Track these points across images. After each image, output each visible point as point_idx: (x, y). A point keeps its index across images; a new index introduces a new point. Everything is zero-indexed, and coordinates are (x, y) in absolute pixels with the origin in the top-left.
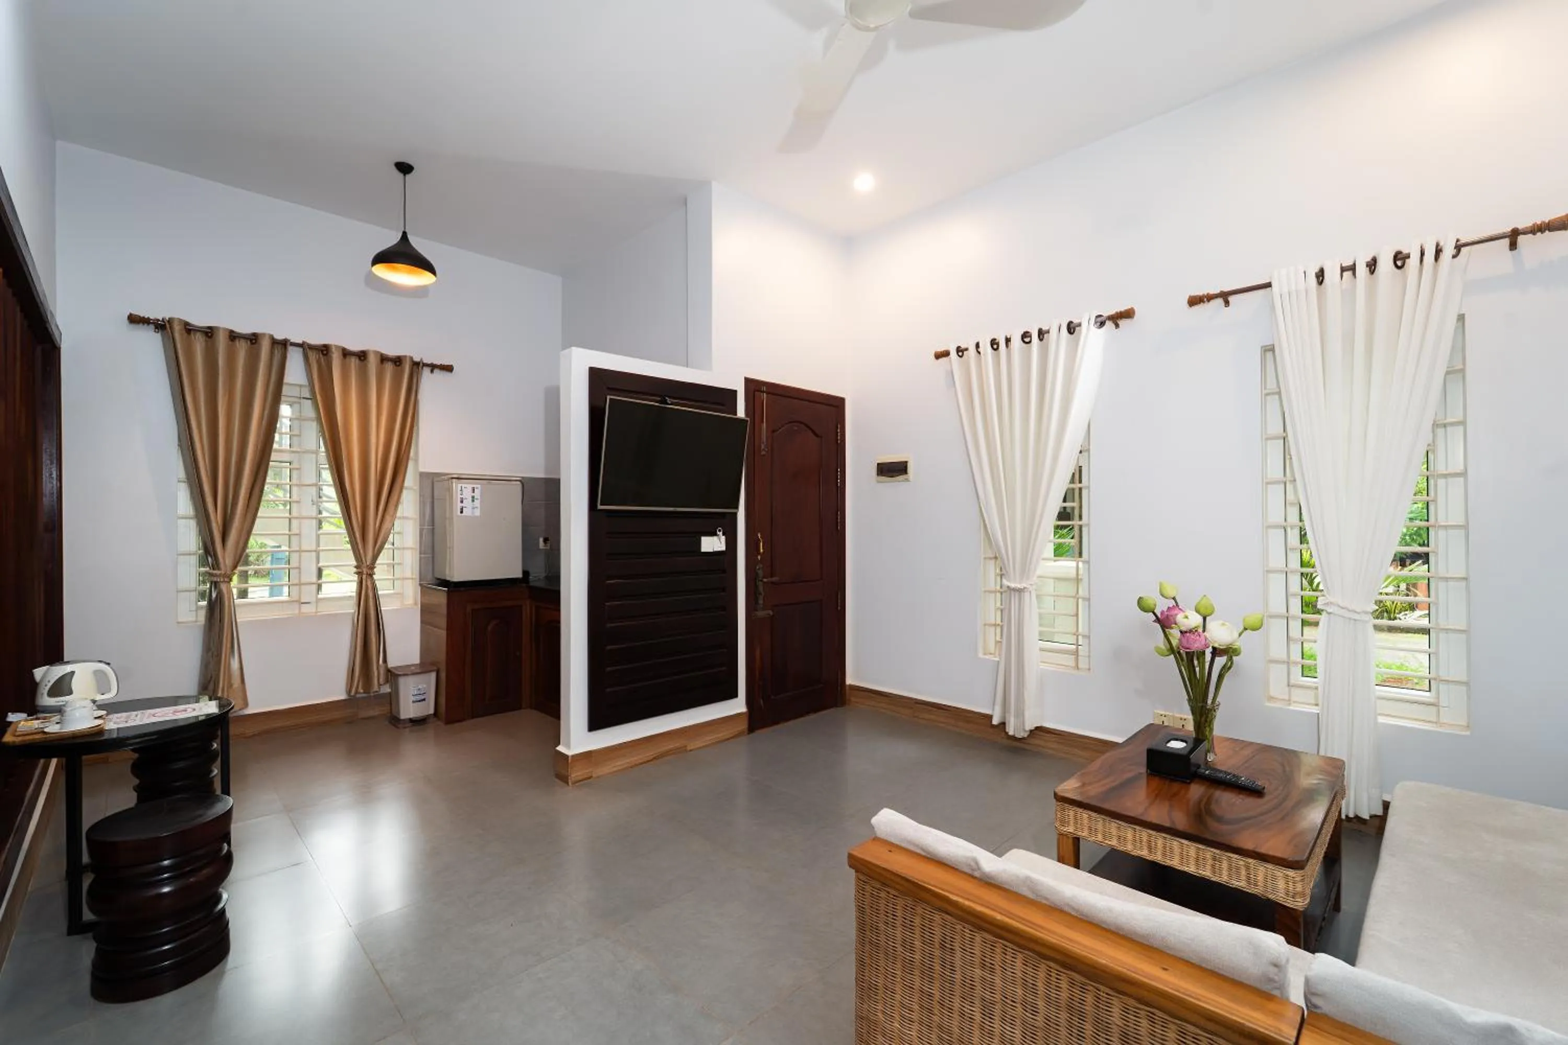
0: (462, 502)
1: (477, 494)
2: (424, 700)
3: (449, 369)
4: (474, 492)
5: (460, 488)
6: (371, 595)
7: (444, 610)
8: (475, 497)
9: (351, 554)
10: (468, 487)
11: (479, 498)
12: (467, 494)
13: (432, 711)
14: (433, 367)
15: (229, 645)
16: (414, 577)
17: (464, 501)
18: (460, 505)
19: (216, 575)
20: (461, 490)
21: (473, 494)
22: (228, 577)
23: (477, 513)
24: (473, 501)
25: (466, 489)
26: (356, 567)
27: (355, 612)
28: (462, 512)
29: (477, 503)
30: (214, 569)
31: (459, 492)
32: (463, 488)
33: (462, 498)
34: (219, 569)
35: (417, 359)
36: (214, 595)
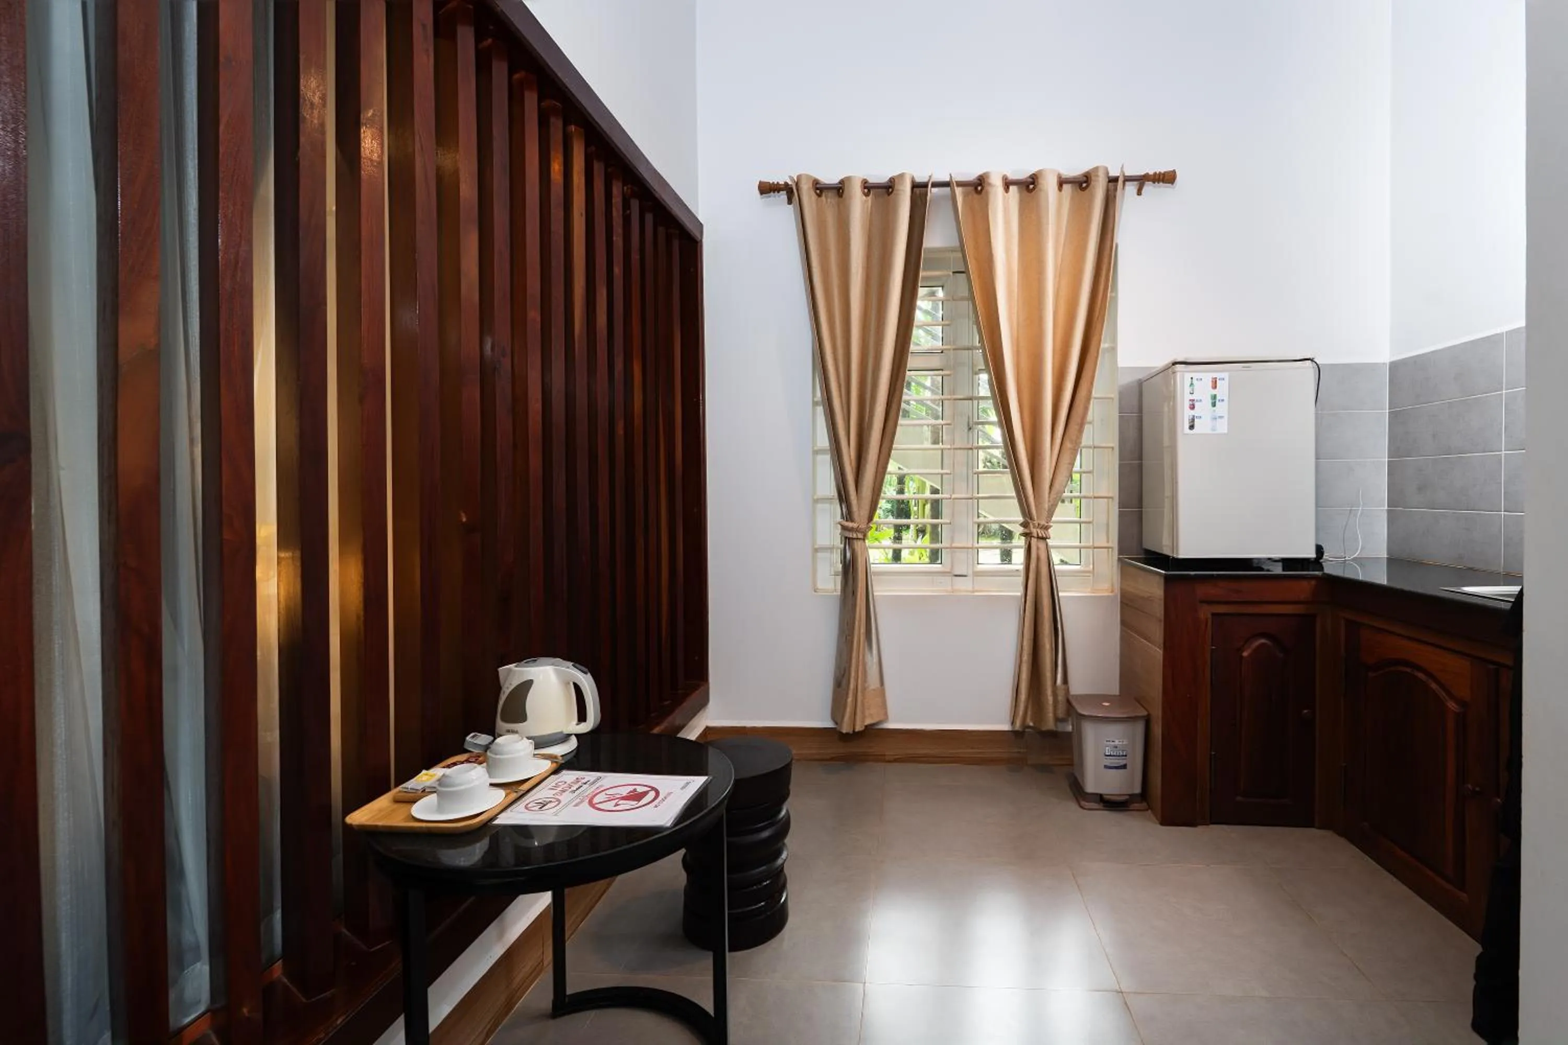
0: (1192, 407)
1: (1222, 390)
2: (1124, 767)
3: (1168, 178)
4: (1215, 387)
5: (1188, 382)
6: (1044, 570)
7: (1158, 610)
8: (1218, 398)
9: (1015, 502)
10: (1205, 376)
11: (1226, 399)
12: (1203, 391)
13: (1137, 790)
14: (1141, 181)
15: (863, 630)
16: (1110, 545)
17: (1197, 404)
18: (1188, 413)
19: (851, 530)
20: (1192, 384)
21: (1214, 392)
22: (862, 532)
23: (1222, 427)
24: (1214, 405)
25: (1199, 382)
26: (1022, 525)
27: (1022, 596)
28: (1192, 427)
29: (1222, 408)
30: (847, 521)
31: (1187, 389)
32: (1195, 382)
33: (1193, 400)
34: (852, 521)
35: (1113, 173)
36: (848, 555)
